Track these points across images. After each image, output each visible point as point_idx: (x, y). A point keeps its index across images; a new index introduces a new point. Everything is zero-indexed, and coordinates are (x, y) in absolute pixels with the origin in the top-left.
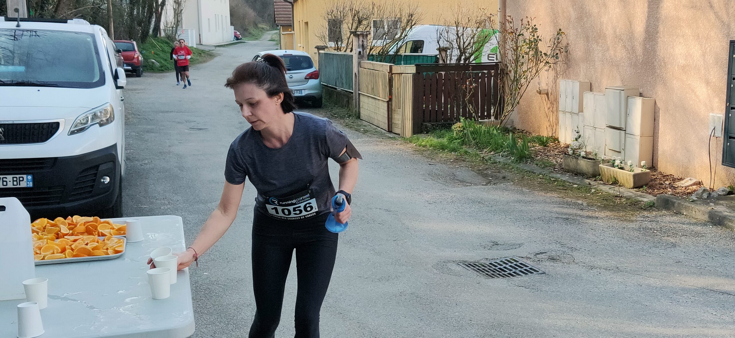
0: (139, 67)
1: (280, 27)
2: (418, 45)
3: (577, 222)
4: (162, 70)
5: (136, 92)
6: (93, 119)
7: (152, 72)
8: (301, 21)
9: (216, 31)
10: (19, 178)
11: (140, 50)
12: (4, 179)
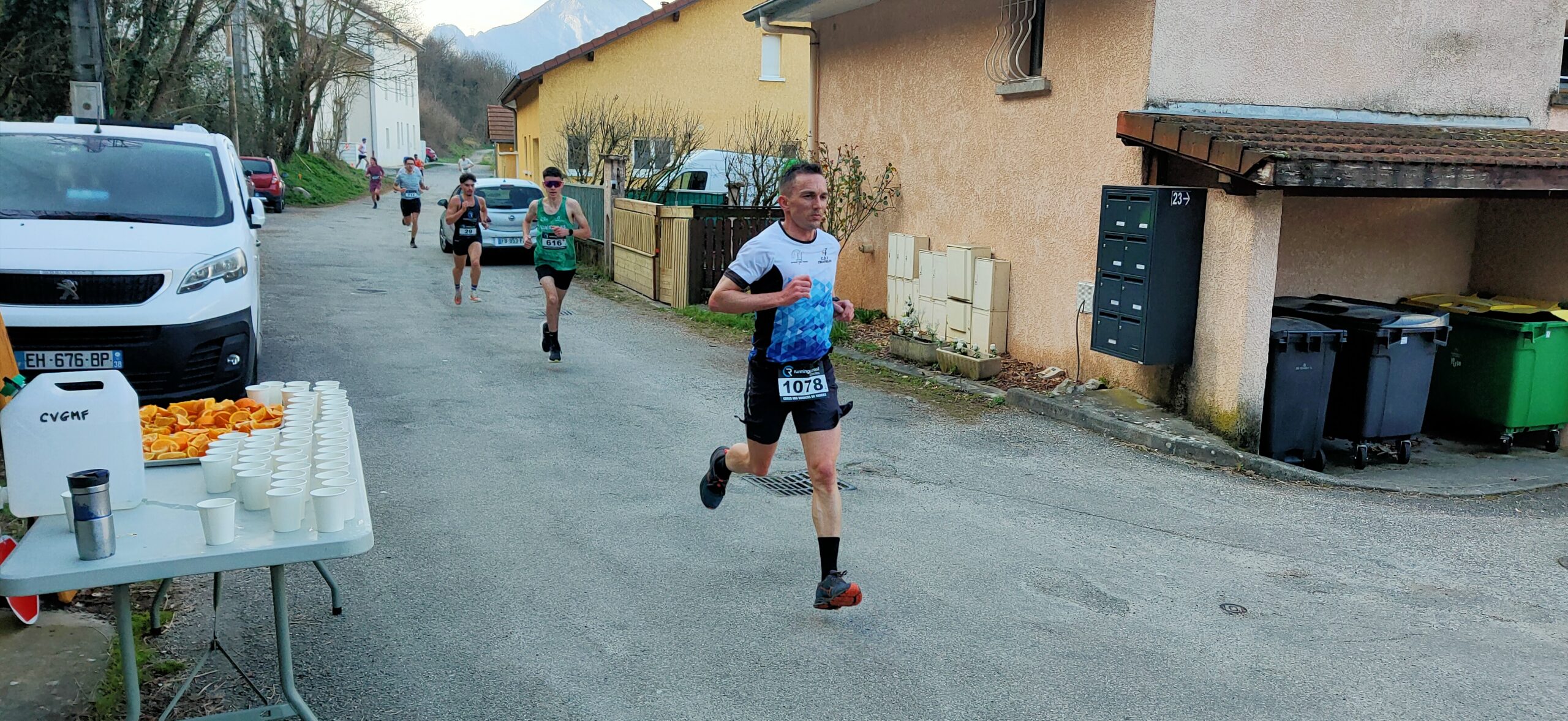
0: (278, 198)
1: (495, 143)
2: (698, 179)
3: (904, 424)
4: (315, 204)
5: (273, 235)
6: (215, 272)
7: (299, 207)
8: (528, 138)
9: (399, 148)
10: (102, 354)
11: (281, 172)
12: (79, 357)
